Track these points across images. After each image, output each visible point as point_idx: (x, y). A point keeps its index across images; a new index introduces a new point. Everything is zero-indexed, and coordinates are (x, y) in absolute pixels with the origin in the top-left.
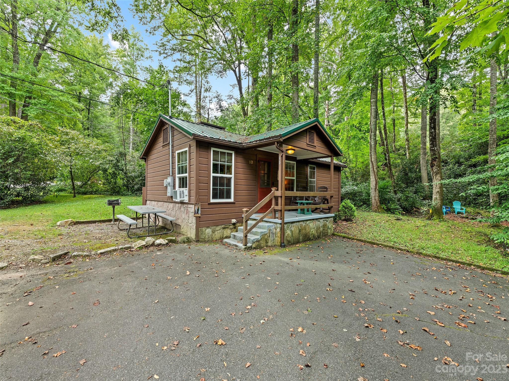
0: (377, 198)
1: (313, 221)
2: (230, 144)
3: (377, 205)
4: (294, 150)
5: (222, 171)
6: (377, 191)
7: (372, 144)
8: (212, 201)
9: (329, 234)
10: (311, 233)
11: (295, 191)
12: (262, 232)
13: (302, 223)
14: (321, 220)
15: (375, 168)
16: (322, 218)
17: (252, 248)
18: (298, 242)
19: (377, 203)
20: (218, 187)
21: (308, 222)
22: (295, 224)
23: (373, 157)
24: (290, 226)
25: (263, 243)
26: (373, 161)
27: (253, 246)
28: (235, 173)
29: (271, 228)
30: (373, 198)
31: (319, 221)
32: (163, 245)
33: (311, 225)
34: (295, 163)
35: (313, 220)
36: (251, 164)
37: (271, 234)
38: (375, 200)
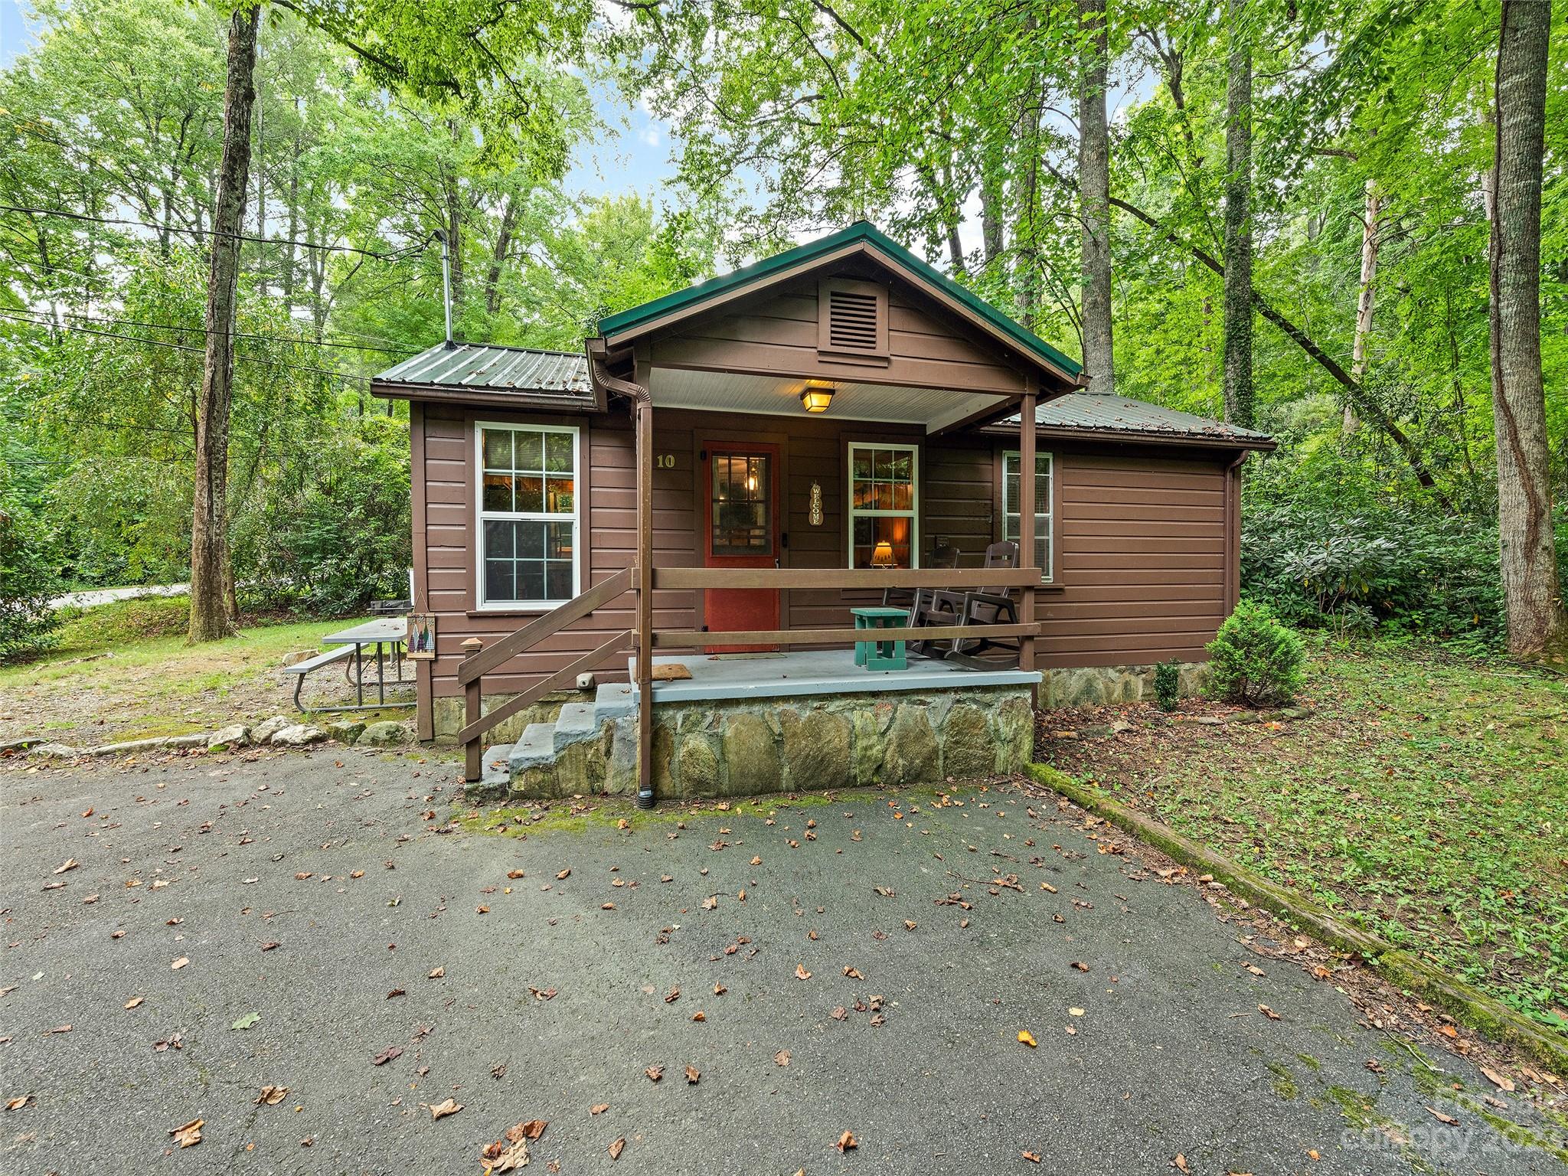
0: (1541, 594)
1: (872, 701)
2: (536, 401)
3: (1539, 631)
4: (831, 392)
5: (530, 503)
6: (1544, 561)
7: (1504, 312)
8: (483, 606)
9: (999, 767)
10: (857, 753)
11: (916, 565)
12: (567, 735)
13: (792, 707)
14: (936, 700)
15: (1525, 437)
16: (944, 691)
17: (504, 793)
18: (765, 787)
19: (1542, 621)
20: (515, 559)
21: (833, 706)
22: (743, 709)
23: (1510, 380)
24: (709, 719)
25: (570, 778)
26: (1510, 399)
27: (515, 786)
28: (588, 506)
29: (619, 720)
30: (1515, 595)
31: (923, 703)
32: (292, 744)
33: (861, 717)
34: (914, 448)
35: (875, 694)
36: (665, 469)
37: (616, 746)
38: (1529, 602)
